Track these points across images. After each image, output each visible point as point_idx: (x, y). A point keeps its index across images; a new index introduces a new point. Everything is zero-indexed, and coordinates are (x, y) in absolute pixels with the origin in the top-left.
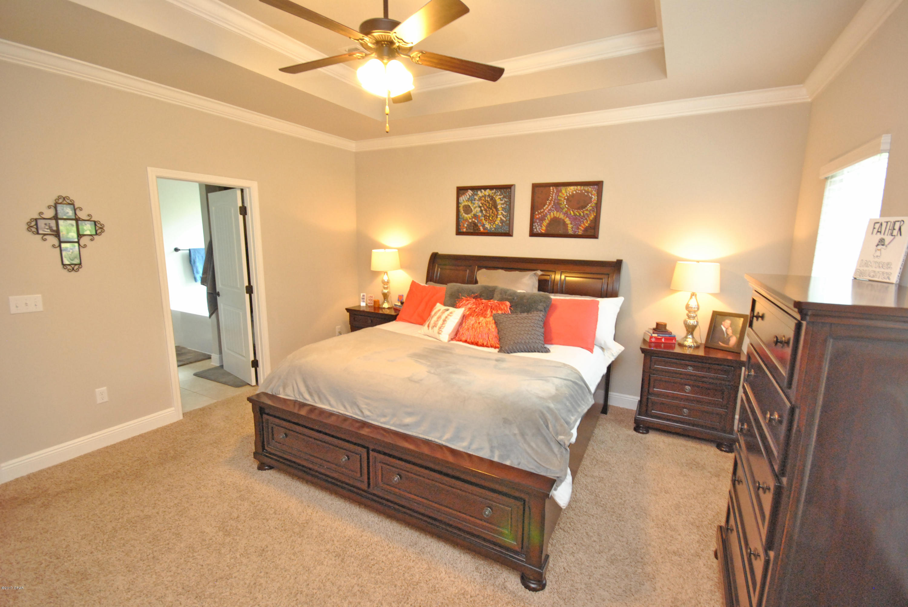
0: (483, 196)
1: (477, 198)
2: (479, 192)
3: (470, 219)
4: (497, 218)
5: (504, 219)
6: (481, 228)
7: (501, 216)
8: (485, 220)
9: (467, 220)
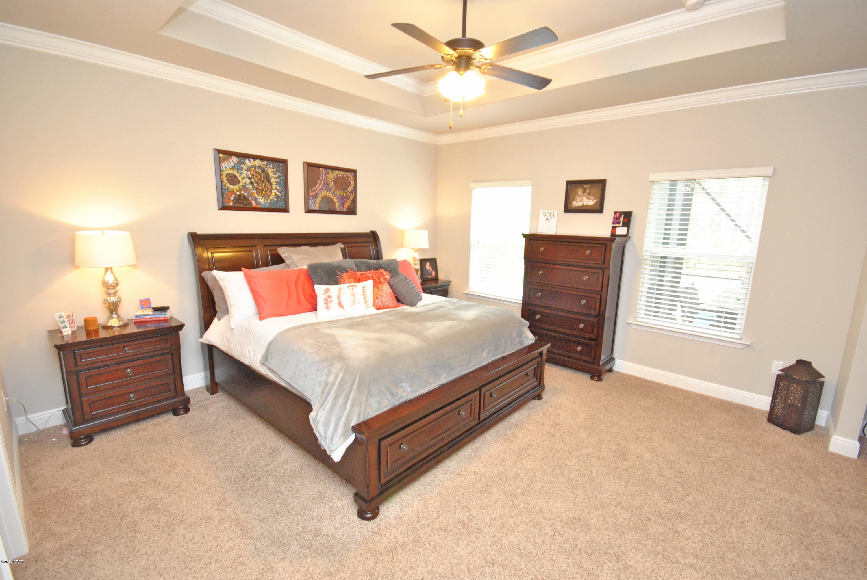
0: (252, 166)
1: (245, 167)
2: (247, 161)
3: (237, 191)
4: (271, 192)
5: (280, 195)
6: (253, 202)
7: (276, 191)
8: (257, 193)
9: (233, 192)
